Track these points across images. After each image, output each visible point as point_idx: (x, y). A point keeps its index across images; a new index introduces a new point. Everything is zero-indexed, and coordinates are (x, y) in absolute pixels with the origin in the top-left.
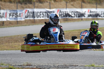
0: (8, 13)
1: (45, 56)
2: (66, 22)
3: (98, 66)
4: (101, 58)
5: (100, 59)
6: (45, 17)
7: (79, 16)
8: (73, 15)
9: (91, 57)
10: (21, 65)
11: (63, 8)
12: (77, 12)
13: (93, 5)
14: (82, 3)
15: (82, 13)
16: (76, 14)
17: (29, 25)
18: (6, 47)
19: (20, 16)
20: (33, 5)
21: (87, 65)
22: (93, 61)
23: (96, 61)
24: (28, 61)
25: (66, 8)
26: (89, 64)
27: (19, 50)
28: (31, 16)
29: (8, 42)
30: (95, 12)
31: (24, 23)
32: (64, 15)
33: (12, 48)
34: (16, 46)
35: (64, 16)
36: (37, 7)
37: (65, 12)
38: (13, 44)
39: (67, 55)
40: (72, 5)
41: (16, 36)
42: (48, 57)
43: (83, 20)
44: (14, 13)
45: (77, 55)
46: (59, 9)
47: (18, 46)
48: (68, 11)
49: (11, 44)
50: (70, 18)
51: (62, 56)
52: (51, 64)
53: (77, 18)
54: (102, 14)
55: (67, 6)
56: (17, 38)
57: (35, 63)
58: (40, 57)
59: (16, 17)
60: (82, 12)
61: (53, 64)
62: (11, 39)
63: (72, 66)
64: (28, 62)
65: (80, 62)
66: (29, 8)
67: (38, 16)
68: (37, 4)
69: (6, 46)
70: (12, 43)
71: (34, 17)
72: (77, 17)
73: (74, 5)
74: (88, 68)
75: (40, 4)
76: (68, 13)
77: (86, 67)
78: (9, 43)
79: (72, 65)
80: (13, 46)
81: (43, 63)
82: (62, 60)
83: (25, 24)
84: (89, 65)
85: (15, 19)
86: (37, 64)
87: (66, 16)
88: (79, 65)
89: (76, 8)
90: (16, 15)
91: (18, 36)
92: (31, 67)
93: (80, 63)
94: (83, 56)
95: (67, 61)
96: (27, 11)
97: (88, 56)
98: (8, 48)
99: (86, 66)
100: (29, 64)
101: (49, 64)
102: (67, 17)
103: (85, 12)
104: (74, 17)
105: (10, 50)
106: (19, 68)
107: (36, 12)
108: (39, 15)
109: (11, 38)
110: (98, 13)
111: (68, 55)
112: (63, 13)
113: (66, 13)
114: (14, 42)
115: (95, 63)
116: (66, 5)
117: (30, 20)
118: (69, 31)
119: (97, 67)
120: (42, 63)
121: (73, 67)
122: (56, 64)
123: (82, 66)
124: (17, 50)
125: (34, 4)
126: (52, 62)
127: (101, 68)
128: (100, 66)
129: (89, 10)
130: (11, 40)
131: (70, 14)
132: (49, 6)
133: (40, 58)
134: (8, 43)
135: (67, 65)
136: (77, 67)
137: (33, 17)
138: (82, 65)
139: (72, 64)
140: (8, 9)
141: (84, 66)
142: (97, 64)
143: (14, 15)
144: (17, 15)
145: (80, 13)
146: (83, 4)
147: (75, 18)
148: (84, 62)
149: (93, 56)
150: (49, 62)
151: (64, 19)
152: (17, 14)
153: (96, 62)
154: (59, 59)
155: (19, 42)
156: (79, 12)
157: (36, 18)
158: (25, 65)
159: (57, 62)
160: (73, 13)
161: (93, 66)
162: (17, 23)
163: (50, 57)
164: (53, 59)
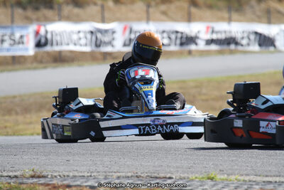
1: (84, 152)
3: (227, 180)
4: (234, 158)
5: (231, 159)
7: (182, 44)
8: (165, 41)
10: (16, 177)
11: (139, 20)
12: (177, 32)
13: (219, 14)
14: (189, 7)
15: (189, 34)
16: (173, 36)
17: (45, 68)
19: (23, 43)
20: (57, 12)
21: (197, 175)
22: (212, 166)
23: (221, 165)
24: (35, 164)
25: (148, 20)
26: (201, 174)
27: (14, 135)
30: (225, 32)
31: (32, 63)
34: (8, 124)
36: (69, 19)
39: (143, 148)
40: (164, 13)
41: (9, 97)
42: (91, 154)
43: (193, 53)
44: (6, 35)
45: (171, 149)
46: (129, 24)
47: (14, 126)
48: (153, 28)
52: (98, 172)
53: (177, 48)
54: (243, 38)
55: (151, 15)
56: (12, 102)
57: (56, 172)
58: (69, 153)
59: (11, 44)
60: (191, 31)
61: (104, 174)
63: (157, 178)
64: (36, 168)
65: (177, 167)
68: (68, 9)
72: (176, 44)
73: (170, 14)
74: (199, 184)
75: (76, 10)
77: (192, 180)
79: (156, 175)
81: (77, 170)
82: (128, 163)
84: (201, 176)
85: (8, 50)
86: (61, 174)
88: (174, 176)
90: (11, 39)
91: (14, 97)
92: (42, 181)
93: (177, 171)
95: (141, 165)
99: (194, 177)
100: (38, 174)
101: (92, 172)
103: (199, 32)
104: (169, 45)
106: (9, 183)
110: (233, 35)
111: (147, 149)
115: (218, 171)
116: (148, 12)
119: (222, 180)
120: (74, 171)
121: (158, 181)
122: (112, 172)
123: (181, 179)
124: (11, 135)
125: (60, 10)
126: (101, 169)
127: (233, 184)
128: (233, 177)
129: (208, 28)
132: (100, 16)
133: (69, 158)
135: (142, 175)
136: (169, 181)
138: (182, 175)
139: (154, 173)
141: (188, 178)
142: (223, 174)
143: (6, 40)
144: (14, 40)
145: (184, 36)
146: (193, 10)
147: (173, 48)
148: (190, 168)
150: (93, 168)
152: (13, 37)
153: (221, 168)
154: (120, 159)
155: (17, 113)
156: (182, 33)
158: (28, 175)
159: (115, 168)
160: (165, 35)
161: (212, 179)
162: (11, 61)
163: (97, 154)
164: (106, 159)
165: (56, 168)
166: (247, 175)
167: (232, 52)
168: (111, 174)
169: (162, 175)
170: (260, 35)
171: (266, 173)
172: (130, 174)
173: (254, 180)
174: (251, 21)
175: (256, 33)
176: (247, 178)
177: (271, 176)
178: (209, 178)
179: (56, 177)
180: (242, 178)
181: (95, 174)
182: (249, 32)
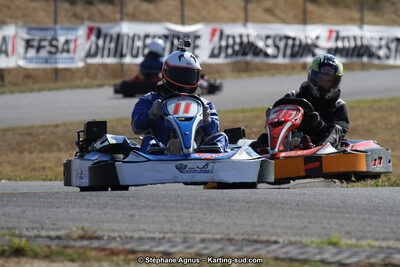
0: (23, 39)
1: (156, 204)
2: (243, 75)
3: (355, 246)
4: (366, 216)
5: (362, 216)
7: (293, 55)
8: (270, 51)
9: (329, 209)
10: (58, 238)
11: (233, 20)
12: (287, 38)
13: (347, 12)
14: (305, 2)
15: (304, 41)
16: (282, 44)
17: (100, 86)
18: (8, 169)
19: (68, 51)
20: (118, 9)
21: (314, 239)
22: (335, 226)
23: (348, 225)
24: (86, 220)
25: (246, 21)
26: (320, 237)
27: (55, 180)
28: (109, 49)
29: (18, 148)
30: (355, 38)
31: (82, 79)
32: (237, 48)
33: (34, 172)
34: (47, 164)
35: (235, 53)
36: (134, 18)
37: (241, 36)
38: (34, 155)
39: (237, 201)
40: (269, 11)
41: (49, 126)
42: (164, 207)
44: (45, 40)
45: (276, 203)
46: (218, 26)
47: (56, 166)
48: (252, 32)
49: (27, 157)
50: (258, 60)
51: (220, 206)
52: (174, 233)
53: (286, 61)
54: (380, 47)
55: (249, 13)
56: (53, 133)
57: (115, 231)
58: (133, 206)
59: (50, 53)
60: (306, 38)
61: (182, 235)
62: (29, 139)
63: (256, 242)
64: (87, 226)
65: (287, 227)
66: (103, 18)
67: (135, 52)
68: (132, 5)
69: (9, 163)
70: (31, 153)
71: (122, 56)
72: (284, 56)
73: (278, 12)
74: (316, 251)
75: (146, 6)
76: (252, 39)
77: (307, 246)
78: (20, 152)
79: (255, 237)
80: (37, 166)
81: (144, 230)
82: (216, 220)
83: (86, 81)
84: (319, 240)
85: (46, 61)
86: (122, 234)
87: (245, 54)
88: (281, 240)
89: (284, 22)
90: (51, 45)
91: (57, 126)
92: (96, 244)
93: (286, 233)
94: (298, 205)
95: (235, 224)
96: (95, 32)
97: (318, 205)
98: (17, 173)
99: (309, 242)
100: (90, 233)
101: (166, 233)
102: (249, 58)
103: (317, 38)
104: (275, 57)
105: (22, 180)
106: (49, 247)
107: (128, 36)
108: (138, 48)
109: (29, 134)
110: (365, 42)
111: (243, 201)
112: (231, 41)
113: (245, 40)
114: (41, 152)
115: (343, 233)
116: (246, 10)
117: (105, 66)
118: (253, 110)
119: (350, 247)
120: (140, 230)
121: (258, 246)
122: (194, 233)
123: (291, 243)
124: (51, 180)
125: (122, 4)
126: (178, 228)
127: (364, 251)
128: (364, 243)
129: (331, 32)
130: (31, 143)
131: (261, 44)
132: (178, 13)
133: (133, 212)
134: (16, 154)
135: (236, 238)
136: (274, 247)
137: (115, 55)
138: (293, 239)
139: (253, 235)
140: (20, 23)
141: (301, 242)
142: (351, 238)
143: (44, 47)
144: (56, 47)
145: (297, 43)
146: (310, 7)
147: (280, 60)
148: (303, 229)
149: (338, 207)
150: (167, 227)
151: (235, 63)
152: (54, 43)
153: (348, 229)
154: (205, 214)
155: (60, 150)
156: (294, 39)
157: (128, 60)
158: (75, 235)
159: (198, 228)
160: (270, 42)
161: (334, 244)
162: (53, 76)
163: (173, 207)
164: (184, 214)
166: (385, 239)
167: (363, 67)
168: (192, 236)
169: (264, 238)
172: (218, 236)
173: (394, 246)
174: (393, 23)
175: (398, 40)
176: (384, 244)
178: (330, 243)
179: (114, 238)
180: (377, 244)
181: (170, 235)
182: (388, 39)
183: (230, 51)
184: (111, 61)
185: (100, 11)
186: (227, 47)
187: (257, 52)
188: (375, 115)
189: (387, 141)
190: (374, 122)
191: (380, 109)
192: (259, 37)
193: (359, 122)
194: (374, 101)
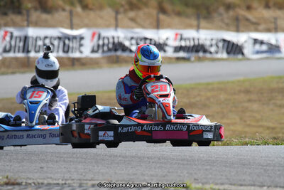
1: (58, 159)
2: (115, 65)
3: (201, 189)
4: (208, 167)
5: (205, 167)
6: (58, 51)
8: (134, 48)
9: (181, 162)
11: (107, 26)
12: (146, 39)
13: (187, 21)
14: (158, 14)
15: (158, 41)
17: (13, 73)
20: (25, 17)
22: (187, 175)
23: (196, 174)
24: (9, 171)
25: (117, 27)
28: (19, 47)
30: (194, 39)
32: (111, 46)
35: (109, 50)
36: (37, 24)
37: (113, 38)
39: (116, 156)
40: (133, 20)
42: (64, 161)
45: (144, 158)
46: (97, 30)
48: (121, 35)
50: (125, 54)
51: (104, 160)
52: (73, 180)
54: (211, 46)
55: (119, 21)
57: (30, 179)
58: (42, 161)
60: (159, 38)
61: (79, 182)
64: (10, 175)
65: (152, 176)
66: (14, 25)
67: (37, 49)
68: (35, 15)
71: (28, 52)
73: (139, 20)
75: (45, 16)
76: (121, 40)
81: (51, 178)
82: (102, 171)
83: (3, 70)
86: (35, 181)
87: (116, 50)
89: (143, 27)
92: (17, 188)
94: (159, 159)
95: (116, 173)
96: (9, 35)
97: (173, 159)
100: (12, 181)
101: (66, 180)
102: (119, 53)
103: (167, 39)
107: (32, 38)
108: (40, 46)
110: (201, 42)
111: (120, 156)
112: (106, 41)
113: (116, 41)
115: (193, 180)
116: (116, 19)
117: (16, 59)
120: (48, 178)
122: (86, 180)
125: (28, 16)
126: (75, 176)
128: (207, 187)
129: (177, 35)
131: (127, 43)
132: (68, 21)
133: (42, 165)
137: (23, 52)
142: (198, 183)
145: (153, 43)
146: (162, 17)
148: (164, 177)
149: (188, 160)
150: (67, 176)
151: (110, 57)
153: (196, 177)
154: (94, 166)
156: (151, 40)
157: (32, 54)
158: (2, 182)
159: (89, 176)
160: (134, 42)
161: (187, 188)
163: (71, 161)
164: (80, 166)
165: (30, 175)
166: (222, 184)
167: (199, 59)
168: (85, 182)
170: (229, 42)
171: (240, 183)
173: (229, 189)
174: (220, 28)
175: (224, 41)
176: (222, 187)
177: (245, 185)
179: (30, 184)
180: (216, 187)
181: (69, 182)
182: (217, 40)
183: (106, 48)
184: (21, 55)
185: (12, 20)
186: (104, 45)
187: (124, 49)
188: (209, 94)
189: (218, 113)
190: (208, 99)
191: (213, 90)
192: (126, 38)
193: (198, 99)
194: (208, 84)
